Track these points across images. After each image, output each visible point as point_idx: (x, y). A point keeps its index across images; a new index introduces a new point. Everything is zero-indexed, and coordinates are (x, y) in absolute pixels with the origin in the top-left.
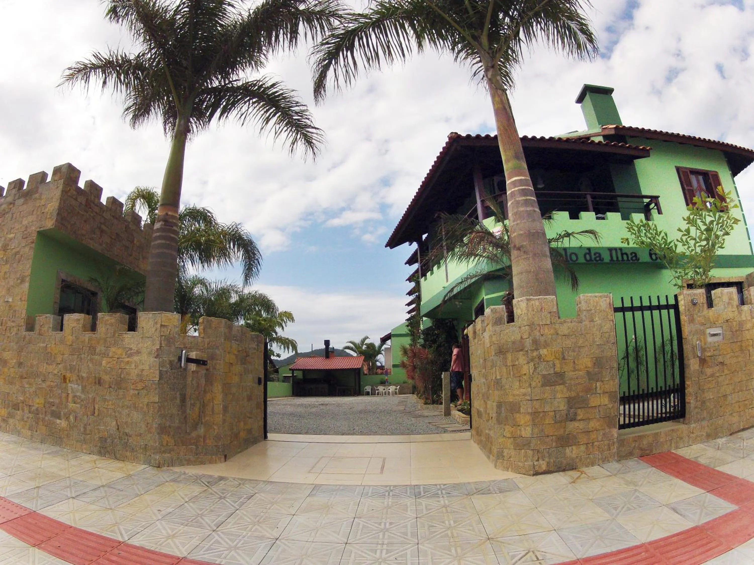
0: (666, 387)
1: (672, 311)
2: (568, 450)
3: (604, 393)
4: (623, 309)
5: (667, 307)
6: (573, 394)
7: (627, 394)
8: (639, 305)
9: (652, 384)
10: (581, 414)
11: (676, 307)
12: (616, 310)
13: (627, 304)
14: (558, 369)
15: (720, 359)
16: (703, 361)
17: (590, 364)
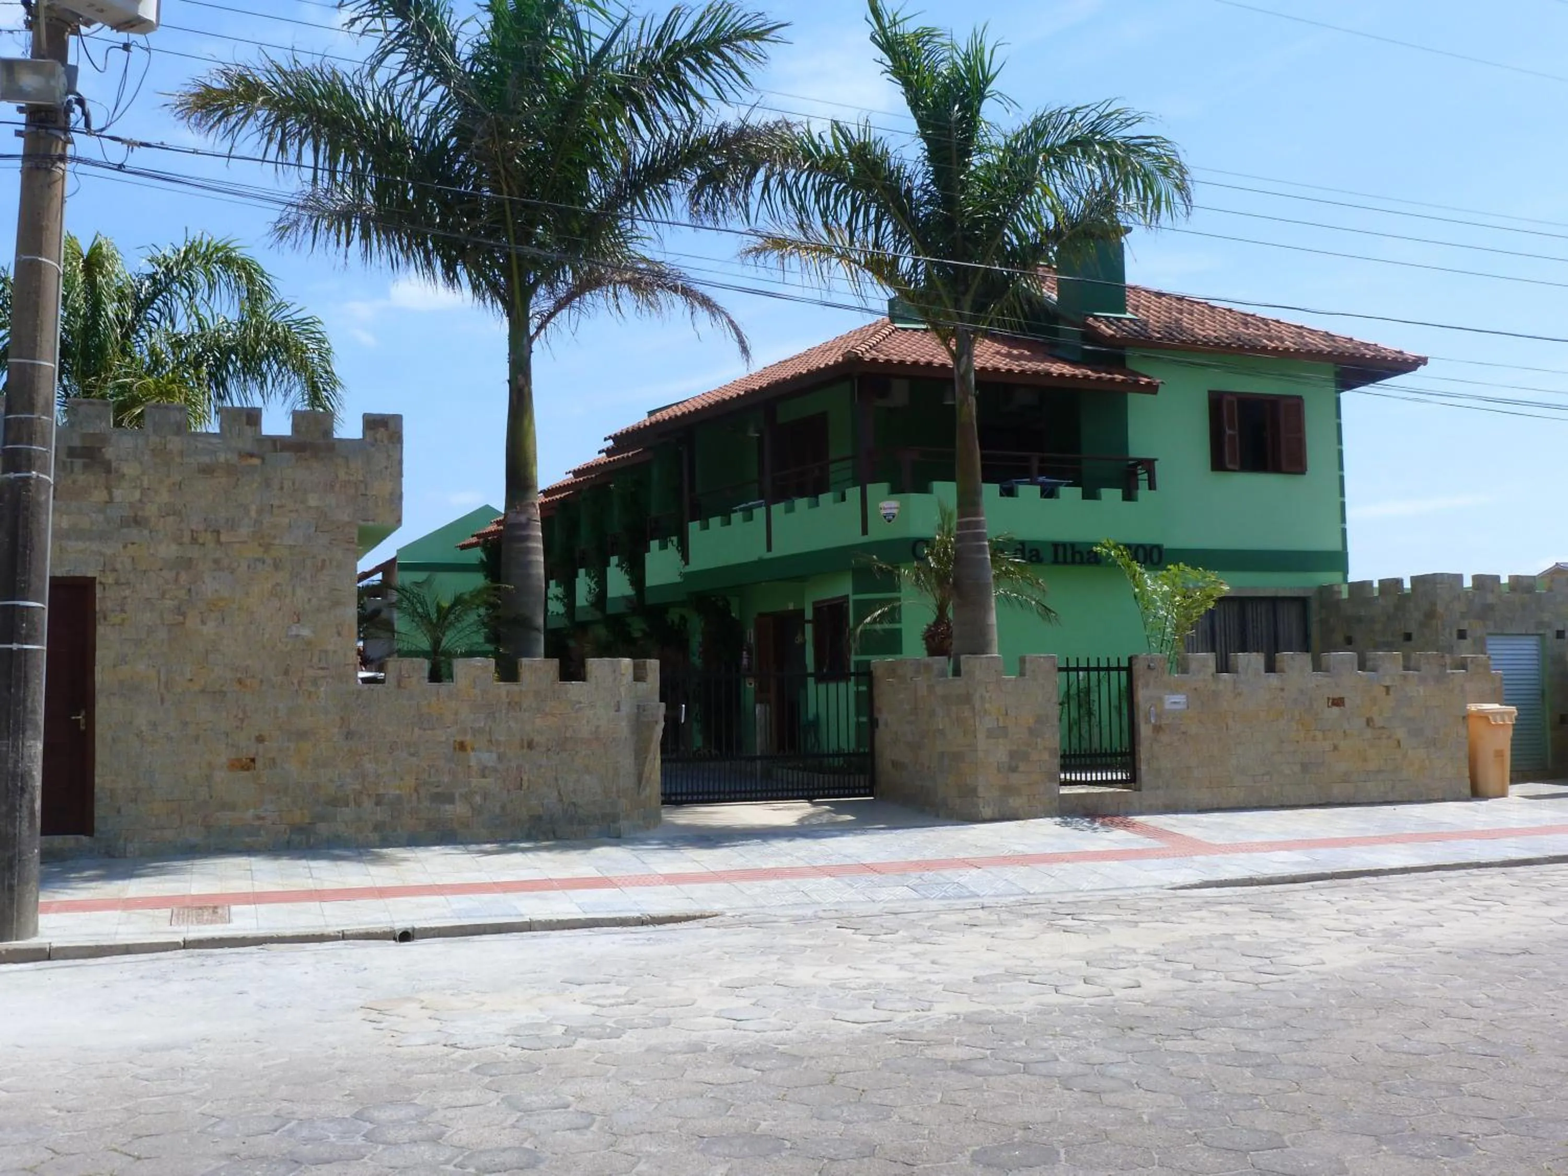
0: (1111, 749)
1: (1124, 674)
2: (1011, 801)
3: (1045, 748)
4: (1067, 669)
5: (1119, 669)
6: (1015, 748)
7: (1067, 753)
8: (1086, 666)
9: (1106, 744)
10: (1022, 766)
11: (1129, 670)
12: (1060, 669)
13: (1073, 664)
14: (1001, 724)
15: (1183, 728)
16: (1158, 729)
17: (1031, 721)
